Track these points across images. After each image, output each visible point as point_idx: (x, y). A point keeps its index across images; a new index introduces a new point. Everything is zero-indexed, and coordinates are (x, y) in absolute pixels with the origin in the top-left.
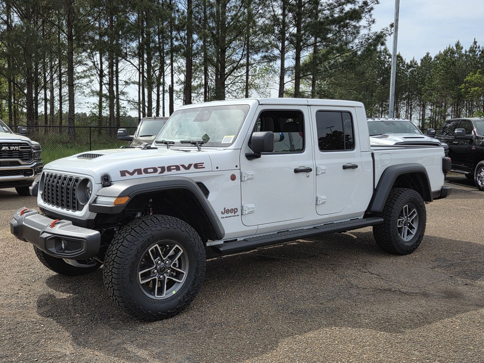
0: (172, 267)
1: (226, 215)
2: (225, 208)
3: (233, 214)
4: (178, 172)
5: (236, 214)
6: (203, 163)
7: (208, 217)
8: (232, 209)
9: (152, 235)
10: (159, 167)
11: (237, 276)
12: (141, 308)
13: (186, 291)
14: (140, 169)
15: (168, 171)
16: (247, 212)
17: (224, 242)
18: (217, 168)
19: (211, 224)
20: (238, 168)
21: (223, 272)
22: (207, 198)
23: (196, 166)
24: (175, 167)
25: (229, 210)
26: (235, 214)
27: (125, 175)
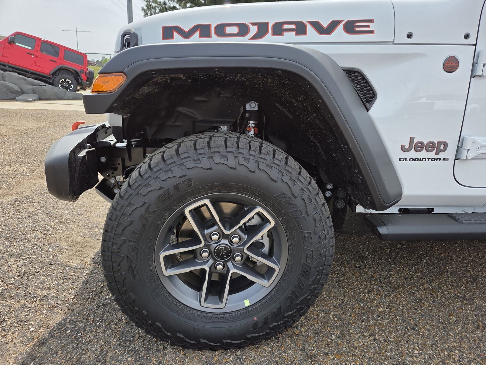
0: (245, 250)
1: (412, 154)
2: (412, 139)
3: (432, 155)
4: (301, 38)
5: (442, 155)
6: (371, 21)
7: (352, 153)
8: (433, 143)
9: (186, 178)
10: (253, 24)
11: (426, 263)
12: (160, 325)
13: (273, 307)
14: (209, 26)
15: (274, 34)
16: (471, 155)
17: (400, 210)
18: (409, 36)
19: (360, 173)
20: (472, 40)
21: (402, 245)
22: (368, 111)
23: (350, 28)
24: (293, 27)
25: (422, 143)
26: (437, 154)
27: (172, 37)
